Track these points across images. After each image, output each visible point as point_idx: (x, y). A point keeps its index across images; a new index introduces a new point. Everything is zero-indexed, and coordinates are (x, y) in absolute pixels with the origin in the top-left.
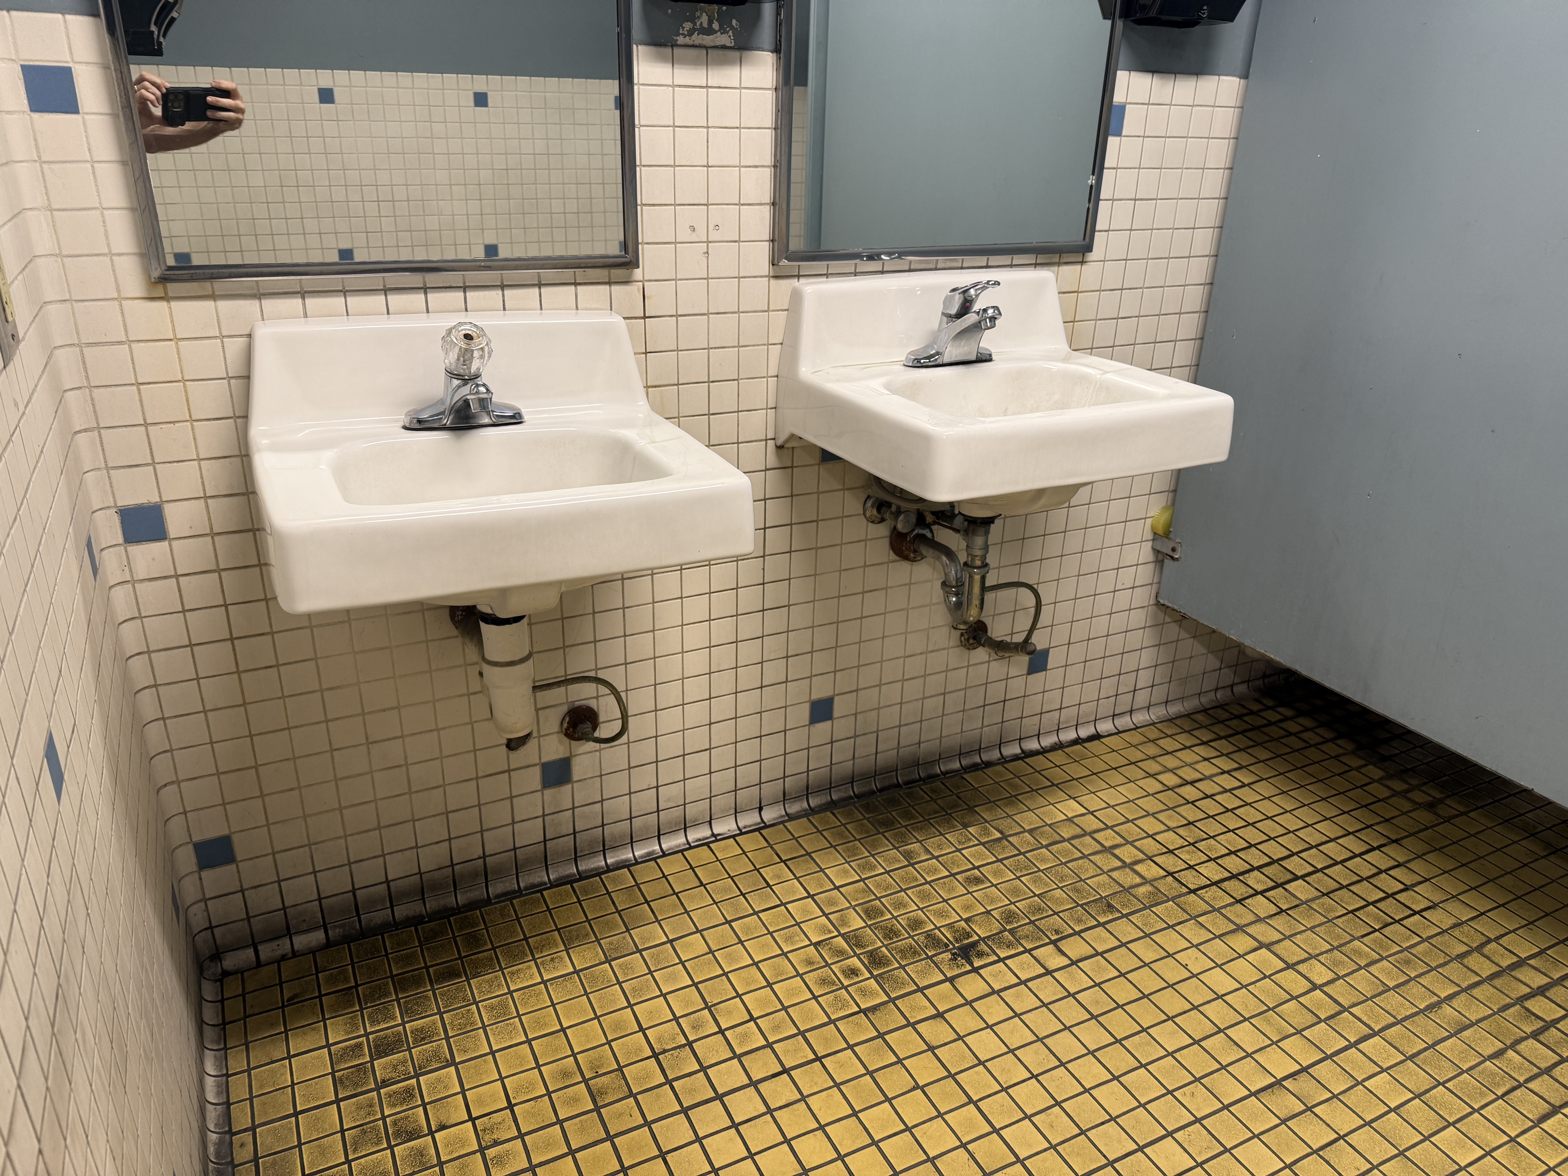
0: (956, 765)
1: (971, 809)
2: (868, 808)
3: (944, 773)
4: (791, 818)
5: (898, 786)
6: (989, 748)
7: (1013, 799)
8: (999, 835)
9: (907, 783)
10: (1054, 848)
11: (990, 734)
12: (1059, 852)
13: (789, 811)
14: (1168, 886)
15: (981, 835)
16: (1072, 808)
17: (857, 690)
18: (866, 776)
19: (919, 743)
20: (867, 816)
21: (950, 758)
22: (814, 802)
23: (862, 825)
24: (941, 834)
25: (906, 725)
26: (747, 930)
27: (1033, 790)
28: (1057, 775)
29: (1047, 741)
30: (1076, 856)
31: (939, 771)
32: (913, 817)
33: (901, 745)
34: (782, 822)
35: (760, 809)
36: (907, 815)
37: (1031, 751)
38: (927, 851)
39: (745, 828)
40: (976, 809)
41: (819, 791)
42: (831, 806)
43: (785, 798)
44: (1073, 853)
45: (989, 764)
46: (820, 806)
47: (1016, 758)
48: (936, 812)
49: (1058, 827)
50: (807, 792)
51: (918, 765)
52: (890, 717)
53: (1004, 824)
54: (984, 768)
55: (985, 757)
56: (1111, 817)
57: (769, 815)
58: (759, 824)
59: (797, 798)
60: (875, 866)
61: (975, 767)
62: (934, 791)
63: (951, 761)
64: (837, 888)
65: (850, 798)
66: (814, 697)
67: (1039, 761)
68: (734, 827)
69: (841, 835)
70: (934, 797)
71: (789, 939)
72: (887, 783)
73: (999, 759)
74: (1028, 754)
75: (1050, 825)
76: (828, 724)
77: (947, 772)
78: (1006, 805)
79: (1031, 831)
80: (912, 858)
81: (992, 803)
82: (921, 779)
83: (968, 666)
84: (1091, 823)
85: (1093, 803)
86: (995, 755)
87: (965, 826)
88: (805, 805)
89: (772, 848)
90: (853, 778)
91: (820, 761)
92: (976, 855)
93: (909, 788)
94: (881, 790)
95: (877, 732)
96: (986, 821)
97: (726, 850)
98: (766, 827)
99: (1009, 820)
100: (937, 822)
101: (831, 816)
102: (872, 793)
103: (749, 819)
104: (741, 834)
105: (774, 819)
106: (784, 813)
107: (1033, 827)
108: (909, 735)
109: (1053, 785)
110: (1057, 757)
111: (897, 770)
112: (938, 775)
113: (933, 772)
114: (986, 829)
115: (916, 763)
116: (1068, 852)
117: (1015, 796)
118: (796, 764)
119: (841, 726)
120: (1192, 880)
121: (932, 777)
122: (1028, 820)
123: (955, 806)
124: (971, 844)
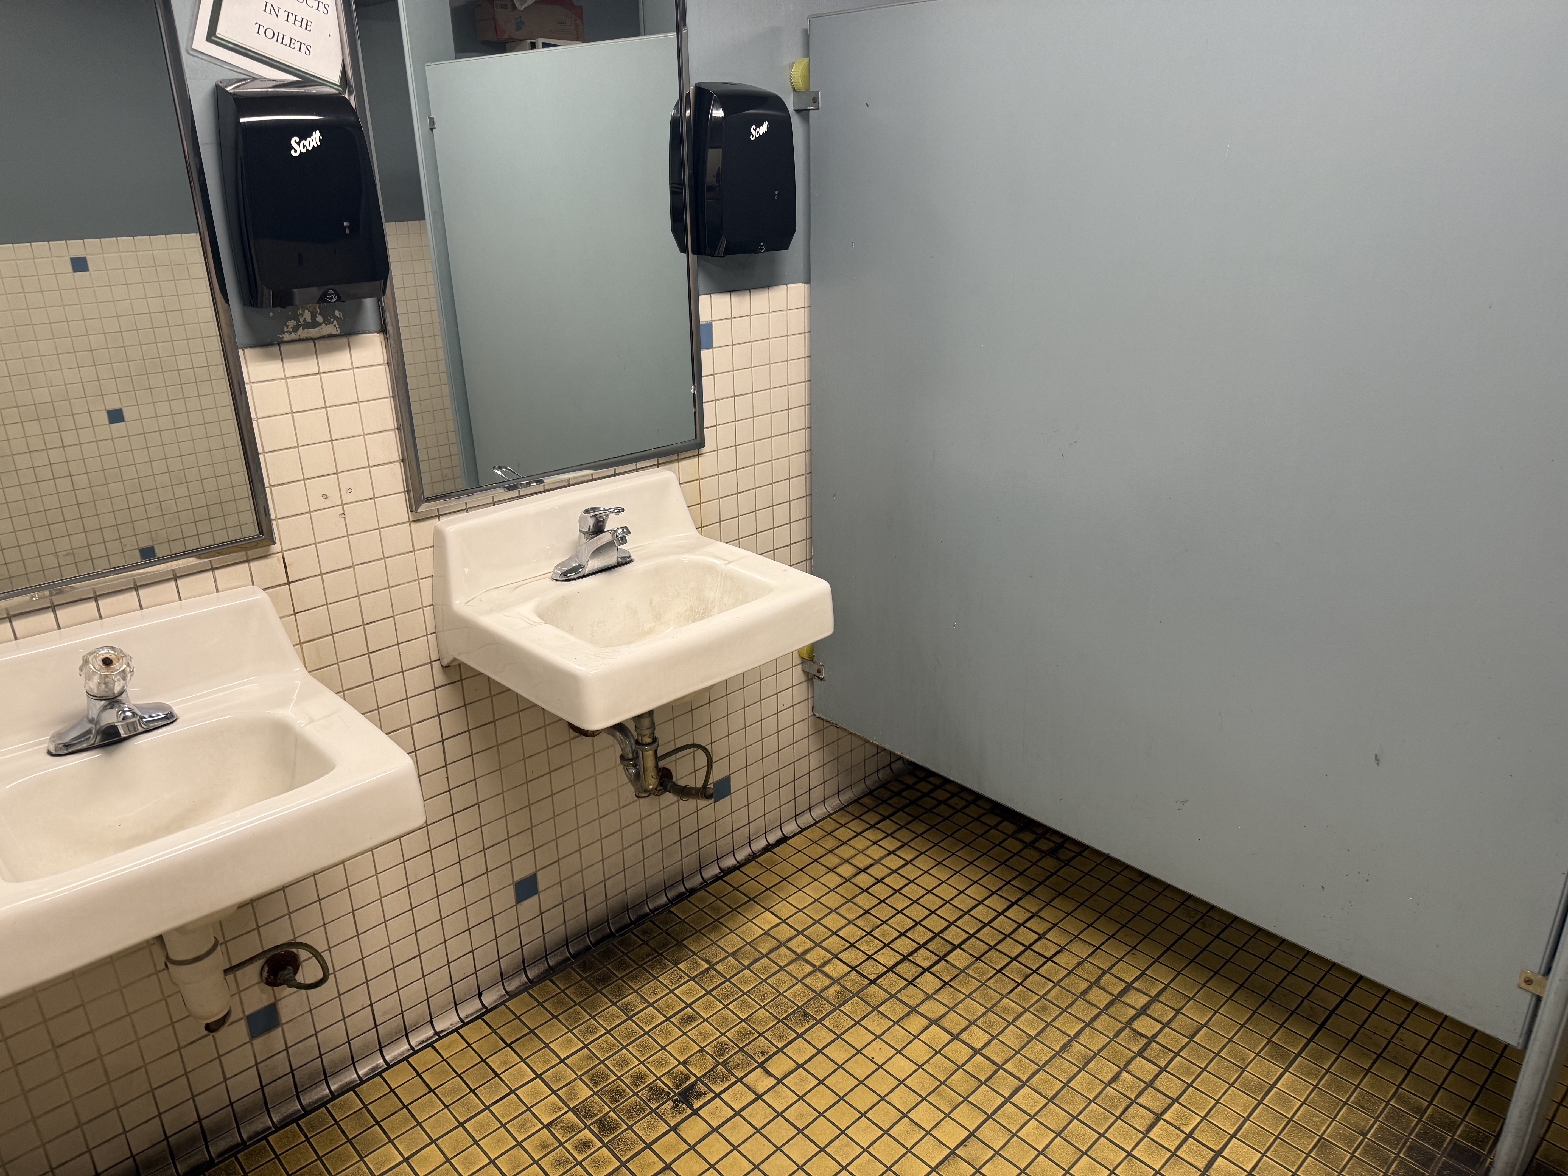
0: (664, 900)
1: (680, 944)
2: (585, 967)
3: (652, 911)
4: (511, 995)
5: (611, 935)
6: (691, 875)
7: (716, 924)
8: (706, 966)
9: (618, 931)
10: (755, 967)
11: (690, 863)
12: (759, 970)
13: (509, 989)
14: (853, 982)
15: (690, 970)
16: (767, 920)
17: (558, 861)
18: (579, 935)
19: (626, 890)
20: (584, 976)
21: (657, 895)
22: (532, 974)
23: (581, 986)
24: (655, 978)
25: (610, 878)
26: (481, 1127)
27: (733, 910)
28: (752, 888)
29: (741, 855)
30: (774, 970)
31: (648, 910)
32: (628, 966)
33: (608, 897)
34: (503, 1003)
35: (480, 995)
36: (622, 966)
37: (729, 868)
38: (644, 1000)
39: (467, 1018)
40: (684, 942)
41: (535, 961)
42: (549, 974)
43: (503, 977)
44: (771, 968)
45: (692, 891)
46: (538, 976)
47: (716, 878)
48: (648, 955)
49: (757, 944)
50: (524, 966)
51: (628, 909)
52: (593, 876)
53: (709, 953)
54: (689, 896)
55: (689, 885)
56: (800, 921)
57: (489, 999)
58: (481, 1009)
59: (515, 974)
60: (596, 1028)
61: (680, 897)
62: (645, 933)
63: (658, 897)
64: (562, 1061)
65: (567, 959)
66: (517, 878)
67: (736, 878)
68: (457, 1019)
69: (561, 1003)
70: (646, 939)
71: (522, 1128)
72: (600, 936)
73: (701, 884)
74: (726, 872)
75: (749, 944)
76: (535, 898)
77: (656, 909)
78: (711, 932)
79: (734, 954)
80: (630, 1011)
81: (698, 933)
82: (632, 923)
83: (660, 810)
84: (784, 932)
85: (785, 910)
86: (697, 881)
87: (676, 963)
88: (524, 979)
89: (496, 1033)
90: (567, 941)
91: (532, 936)
92: (688, 991)
93: (622, 935)
94: (595, 945)
95: (584, 892)
96: (695, 954)
97: (451, 1047)
98: (488, 1011)
99: (714, 947)
100: (650, 966)
101: (551, 984)
102: (587, 949)
103: (470, 1008)
104: (464, 1024)
105: (495, 1001)
106: (504, 992)
107: (735, 949)
108: (614, 888)
109: (750, 899)
110: (751, 869)
111: (608, 921)
112: (647, 914)
113: (642, 912)
114: (695, 962)
115: (625, 909)
116: (767, 967)
117: (718, 920)
118: (510, 944)
119: (547, 897)
120: (871, 970)
121: (643, 917)
122: (731, 942)
123: (664, 945)
124: (683, 981)
